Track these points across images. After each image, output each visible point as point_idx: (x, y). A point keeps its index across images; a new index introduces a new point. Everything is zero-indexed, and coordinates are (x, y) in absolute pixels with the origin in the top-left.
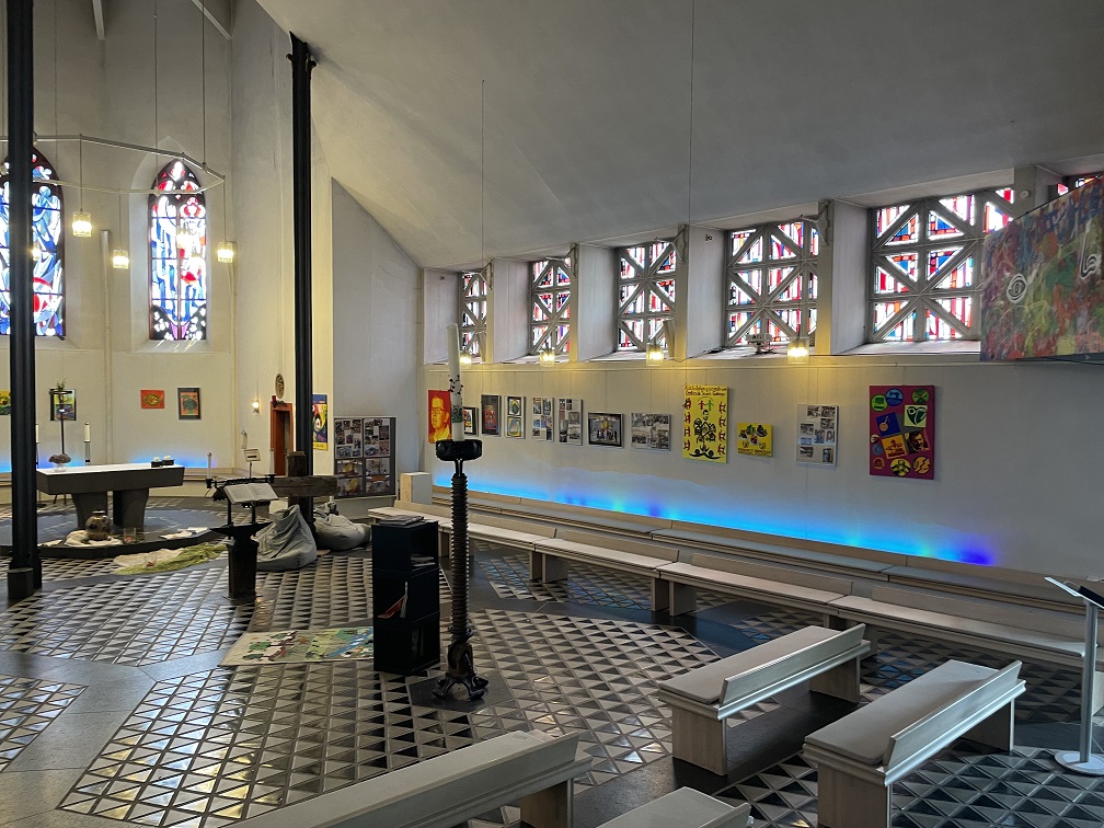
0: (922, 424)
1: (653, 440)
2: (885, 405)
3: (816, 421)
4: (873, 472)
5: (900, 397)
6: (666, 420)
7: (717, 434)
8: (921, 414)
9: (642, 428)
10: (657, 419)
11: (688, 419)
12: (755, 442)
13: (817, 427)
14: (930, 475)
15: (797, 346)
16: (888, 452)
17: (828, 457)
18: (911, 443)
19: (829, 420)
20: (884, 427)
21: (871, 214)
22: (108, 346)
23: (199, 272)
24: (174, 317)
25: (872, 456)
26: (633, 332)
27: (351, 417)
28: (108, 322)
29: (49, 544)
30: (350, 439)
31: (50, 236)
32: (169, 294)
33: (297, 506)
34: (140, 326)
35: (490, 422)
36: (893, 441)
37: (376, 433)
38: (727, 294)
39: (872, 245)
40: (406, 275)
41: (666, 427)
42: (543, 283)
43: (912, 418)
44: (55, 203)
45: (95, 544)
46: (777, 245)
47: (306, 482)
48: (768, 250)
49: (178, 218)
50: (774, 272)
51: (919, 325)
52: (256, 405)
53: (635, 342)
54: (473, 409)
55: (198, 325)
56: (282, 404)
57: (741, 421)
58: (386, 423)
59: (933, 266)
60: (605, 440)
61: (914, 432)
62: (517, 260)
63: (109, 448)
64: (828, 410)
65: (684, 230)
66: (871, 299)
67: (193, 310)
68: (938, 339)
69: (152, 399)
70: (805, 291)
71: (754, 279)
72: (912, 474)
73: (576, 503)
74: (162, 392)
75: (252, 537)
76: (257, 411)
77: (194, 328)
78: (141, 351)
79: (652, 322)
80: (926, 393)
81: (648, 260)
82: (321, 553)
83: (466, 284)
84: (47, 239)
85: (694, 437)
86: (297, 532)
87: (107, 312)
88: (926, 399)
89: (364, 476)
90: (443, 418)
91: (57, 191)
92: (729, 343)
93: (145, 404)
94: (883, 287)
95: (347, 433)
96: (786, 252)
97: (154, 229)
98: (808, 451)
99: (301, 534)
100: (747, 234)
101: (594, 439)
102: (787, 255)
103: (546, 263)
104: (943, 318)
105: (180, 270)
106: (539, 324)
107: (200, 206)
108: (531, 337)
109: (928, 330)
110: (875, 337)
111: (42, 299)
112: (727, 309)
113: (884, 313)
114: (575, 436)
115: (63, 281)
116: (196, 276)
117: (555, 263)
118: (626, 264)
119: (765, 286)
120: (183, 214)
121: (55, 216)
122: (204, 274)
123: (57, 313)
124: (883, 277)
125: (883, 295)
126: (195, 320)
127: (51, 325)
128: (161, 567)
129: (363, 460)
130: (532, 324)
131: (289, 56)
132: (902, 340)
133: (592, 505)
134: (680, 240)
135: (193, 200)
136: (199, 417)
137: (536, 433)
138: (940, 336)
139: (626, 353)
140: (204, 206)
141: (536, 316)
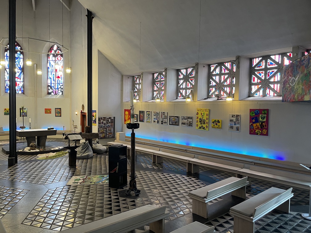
0: (265, 120)
1: (187, 124)
2: (254, 114)
3: (234, 119)
4: (250, 133)
5: (259, 112)
6: (191, 118)
7: (206, 122)
8: (264, 117)
9: (184, 120)
10: (189, 118)
11: (198, 118)
12: (217, 125)
13: (235, 121)
14: (267, 135)
15: (229, 98)
16: (255, 128)
17: (238, 129)
18: (262, 125)
19: (238, 119)
20: (254, 121)
21: (251, 60)
22: (36, 96)
23: (61, 76)
24: (54, 88)
25: (250, 129)
26: (182, 93)
27: (103, 117)
28: (36, 89)
29: (19, 151)
30: (102, 123)
31: (20, 66)
32: (53, 82)
33: (88, 141)
34: (45, 91)
35: (141, 118)
36: (256, 125)
37: (110, 121)
38: (209, 83)
39: (251, 69)
40: (118, 77)
41: (191, 120)
42: (157, 79)
43: (262, 118)
44: (22, 56)
45: (32, 151)
46: (224, 69)
47: (90, 134)
48: (221, 70)
49: (55, 61)
50: (223, 76)
51: (264, 92)
52: (76, 113)
53: (183, 96)
54: (137, 115)
55: (61, 90)
56: (84, 112)
57: (213, 119)
58: (112, 118)
59: (268, 75)
60: (174, 124)
61: (262, 123)
62: (149, 73)
63: (36, 125)
64: (237, 116)
65: (197, 64)
66: (251, 84)
67: (59, 86)
68: (270, 96)
69: (48, 111)
70: (231, 82)
71: (217, 78)
72: (262, 134)
73: (166, 141)
74: (51, 109)
75: (75, 150)
76: (77, 115)
77: (59, 91)
78: (44, 98)
79: (188, 91)
80: (266, 111)
81: (187, 73)
82: (94, 154)
83: (135, 80)
84: (19, 66)
85: (199, 123)
86: (88, 148)
87: (36, 86)
88: (266, 113)
89: (106, 133)
90: (128, 117)
91: (22, 53)
92: (210, 97)
93: (46, 113)
94: (254, 81)
95: (102, 121)
96: (226, 71)
97: (49, 64)
98: (232, 127)
99: (88, 149)
100: (215, 65)
101: (171, 123)
102: (226, 72)
103: (158, 74)
104: (271, 90)
105: (56, 75)
106: (155, 91)
107: (62, 57)
108: (153, 94)
109: (267, 93)
110: (251, 95)
111: (18, 83)
112: (209, 87)
113: (254, 88)
114: (165, 123)
115: (24, 78)
116: (60, 77)
117: (160, 74)
118: (180, 74)
119: (220, 81)
120: (57, 60)
121: (22, 60)
122: (62, 76)
123: (22, 87)
124: (254, 78)
125: (254, 83)
126: (60, 89)
127: (20, 90)
128: (50, 158)
129: (106, 129)
130: (153, 91)
131: (86, 15)
132: (259, 96)
133: (170, 142)
134: (196, 67)
135: (59, 56)
136: (61, 116)
137: (154, 121)
138: (270, 95)
139: (180, 99)
140: (63, 57)
141: (155, 89)
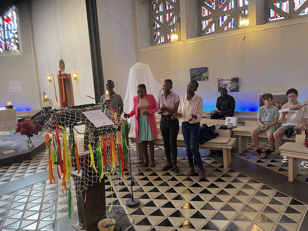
26: (280, 9)
52: (49, 78)
53: (283, 14)
55: (15, 43)
56: (65, 75)
67: (11, 35)
76: (50, 81)
77: (12, 44)
83: (155, 7)
106: (206, 18)
108: (201, 25)
126: (13, 40)
130: (200, 19)
141: (204, 14)
